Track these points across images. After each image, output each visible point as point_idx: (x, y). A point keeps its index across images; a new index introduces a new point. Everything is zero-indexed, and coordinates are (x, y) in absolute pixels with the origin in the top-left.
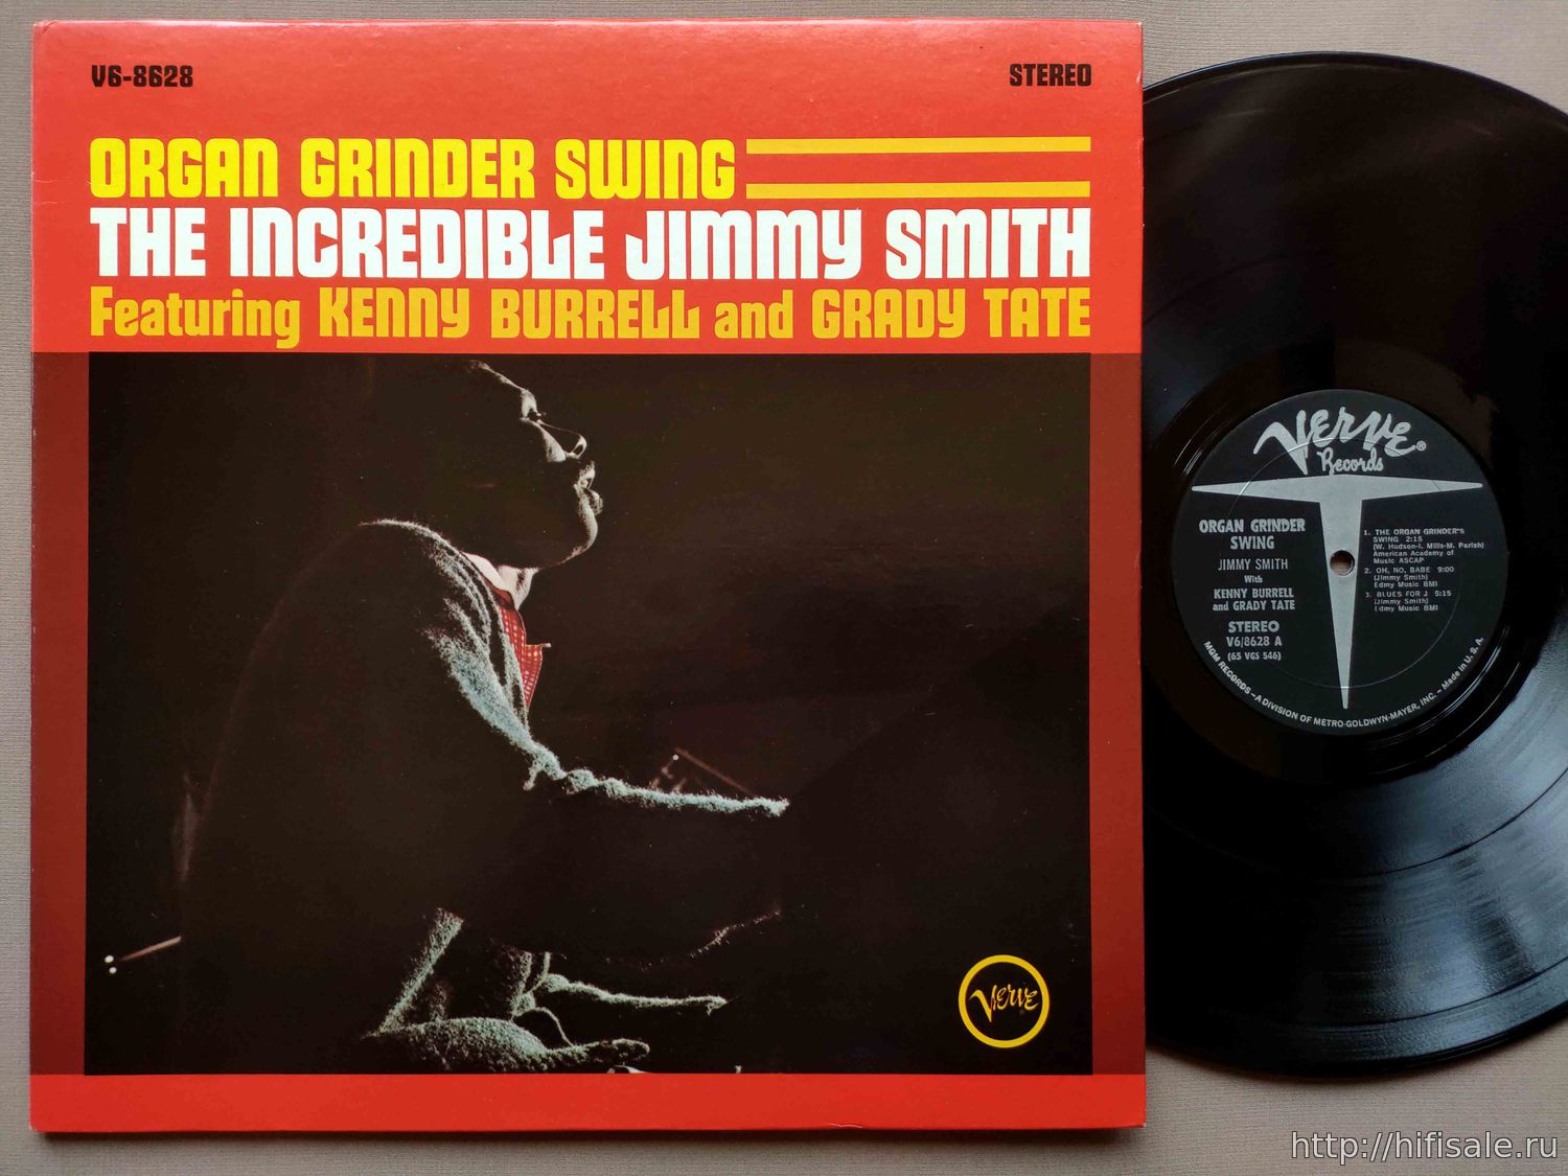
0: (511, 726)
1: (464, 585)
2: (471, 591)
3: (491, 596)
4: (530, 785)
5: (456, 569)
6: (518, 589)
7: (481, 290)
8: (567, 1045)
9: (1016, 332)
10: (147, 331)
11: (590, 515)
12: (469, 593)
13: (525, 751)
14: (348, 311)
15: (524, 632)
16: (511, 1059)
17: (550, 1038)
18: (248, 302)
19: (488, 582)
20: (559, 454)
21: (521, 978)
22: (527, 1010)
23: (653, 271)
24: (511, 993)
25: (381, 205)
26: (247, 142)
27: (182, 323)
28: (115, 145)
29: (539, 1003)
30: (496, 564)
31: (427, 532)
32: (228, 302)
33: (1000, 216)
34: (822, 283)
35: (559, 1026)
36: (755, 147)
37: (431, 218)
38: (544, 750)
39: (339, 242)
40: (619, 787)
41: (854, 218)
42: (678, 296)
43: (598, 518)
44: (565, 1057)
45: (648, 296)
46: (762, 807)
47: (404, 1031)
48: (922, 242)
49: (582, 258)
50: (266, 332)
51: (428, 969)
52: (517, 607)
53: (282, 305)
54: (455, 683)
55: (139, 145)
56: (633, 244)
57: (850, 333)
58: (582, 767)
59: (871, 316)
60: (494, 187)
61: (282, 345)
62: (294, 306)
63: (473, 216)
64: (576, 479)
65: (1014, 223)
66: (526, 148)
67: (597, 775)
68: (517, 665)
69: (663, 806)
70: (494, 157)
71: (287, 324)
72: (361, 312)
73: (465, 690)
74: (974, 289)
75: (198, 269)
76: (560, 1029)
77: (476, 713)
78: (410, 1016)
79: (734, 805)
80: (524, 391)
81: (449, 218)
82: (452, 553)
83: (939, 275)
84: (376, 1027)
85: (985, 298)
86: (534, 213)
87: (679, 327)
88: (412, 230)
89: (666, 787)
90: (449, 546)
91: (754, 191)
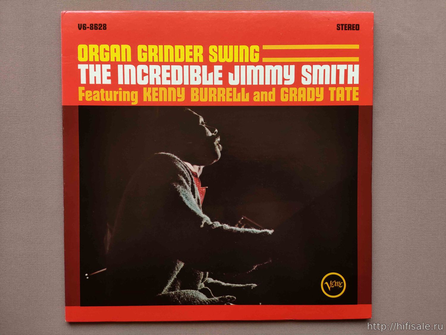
0: (197, 210)
1: (184, 171)
2: (186, 172)
3: (191, 174)
4: (202, 226)
5: (181, 166)
6: (199, 171)
7: (188, 88)
8: (213, 297)
9: (338, 99)
10: (95, 100)
11: (218, 151)
12: (185, 173)
13: (201, 217)
14: (151, 94)
15: (200, 183)
16: (198, 301)
17: (209, 296)
18: (123, 91)
19: (190, 170)
20: (210, 134)
21: (200, 279)
22: (202, 288)
23: (236, 83)
24: (198, 283)
25: (160, 64)
26: (122, 46)
27: (105, 97)
28: (85, 47)
29: (205, 286)
30: (193, 165)
31: (173, 156)
32: (118, 91)
33: (334, 67)
34: (283, 86)
35: (211, 292)
36: (265, 47)
37: (174, 67)
38: (206, 216)
39: (149, 74)
40: (227, 227)
41: (293, 67)
42: (243, 90)
43: (221, 152)
44: (213, 300)
45: (235, 90)
46: (266, 232)
47: (168, 293)
48: (312, 74)
49: (216, 79)
50: (128, 100)
51: (175, 276)
52: (198, 176)
53: (133, 92)
54: (181, 198)
55: (91, 46)
56: (230, 75)
57: (291, 100)
58: (216, 221)
59: (297, 95)
60: (192, 59)
61: (133, 104)
62: (136, 93)
63: (186, 67)
64: (214, 141)
65: (338, 69)
66: (201, 48)
67: (221, 223)
68: (198, 193)
69: (239, 232)
70: (192, 50)
71: (134, 98)
72: (155, 94)
73: (184, 200)
74: (326, 87)
75: (109, 82)
76: (211, 293)
77: (187, 206)
78: (170, 289)
79: (259, 231)
80: (200, 116)
81: (179, 68)
82: (180, 162)
83: (316, 84)
84: (161, 293)
85: (329, 90)
86: (203, 66)
87: (243, 98)
88: (169, 71)
89: (240, 226)
90: (180, 160)
91: (265, 60)
